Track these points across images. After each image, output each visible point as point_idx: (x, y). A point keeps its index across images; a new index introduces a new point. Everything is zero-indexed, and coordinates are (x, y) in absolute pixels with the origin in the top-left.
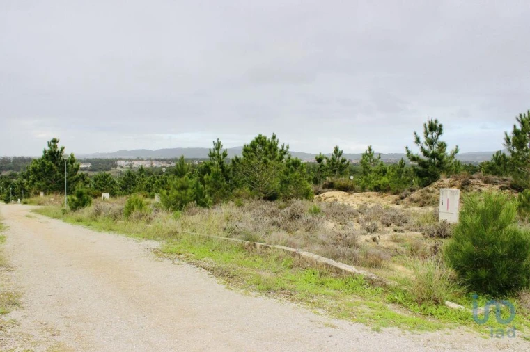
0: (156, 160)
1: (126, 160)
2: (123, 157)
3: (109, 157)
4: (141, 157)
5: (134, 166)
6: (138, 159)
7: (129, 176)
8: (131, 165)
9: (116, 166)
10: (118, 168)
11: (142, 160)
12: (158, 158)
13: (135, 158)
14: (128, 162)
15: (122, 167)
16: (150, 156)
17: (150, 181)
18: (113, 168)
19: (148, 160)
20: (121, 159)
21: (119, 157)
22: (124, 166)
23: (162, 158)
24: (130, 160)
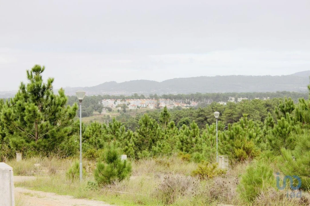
0: (166, 97)
1: (115, 98)
2: (111, 94)
3: (89, 94)
4: (139, 93)
5: (130, 107)
6: (136, 97)
7: (146, 124)
8: (124, 107)
9: (99, 109)
10: (105, 112)
11: (142, 97)
12: (167, 94)
13: (130, 94)
14: (119, 102)
15: (110, 110)
16: (153, 92)
17: (187, 134)
18: (94, 113)
19: (151, 97)
20: (108, 97)
21: (103, 93)
22: (114, 108)
23: (175, 93)
24: (123, 98)
